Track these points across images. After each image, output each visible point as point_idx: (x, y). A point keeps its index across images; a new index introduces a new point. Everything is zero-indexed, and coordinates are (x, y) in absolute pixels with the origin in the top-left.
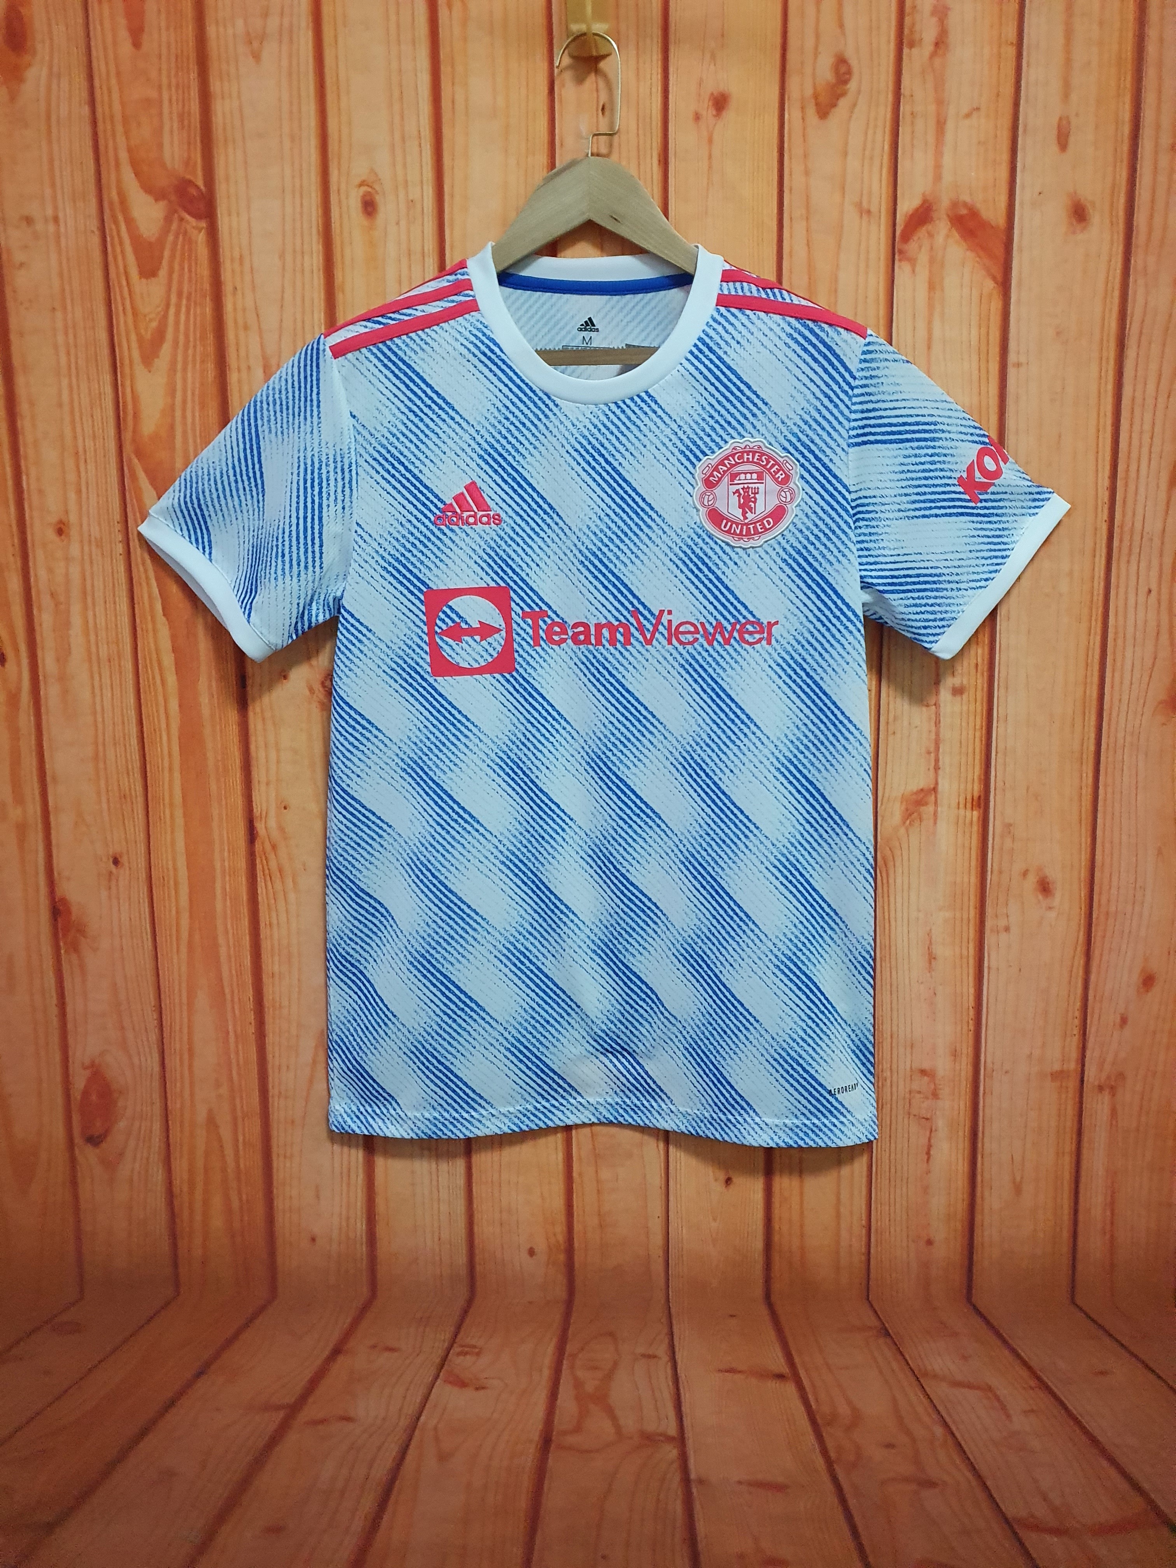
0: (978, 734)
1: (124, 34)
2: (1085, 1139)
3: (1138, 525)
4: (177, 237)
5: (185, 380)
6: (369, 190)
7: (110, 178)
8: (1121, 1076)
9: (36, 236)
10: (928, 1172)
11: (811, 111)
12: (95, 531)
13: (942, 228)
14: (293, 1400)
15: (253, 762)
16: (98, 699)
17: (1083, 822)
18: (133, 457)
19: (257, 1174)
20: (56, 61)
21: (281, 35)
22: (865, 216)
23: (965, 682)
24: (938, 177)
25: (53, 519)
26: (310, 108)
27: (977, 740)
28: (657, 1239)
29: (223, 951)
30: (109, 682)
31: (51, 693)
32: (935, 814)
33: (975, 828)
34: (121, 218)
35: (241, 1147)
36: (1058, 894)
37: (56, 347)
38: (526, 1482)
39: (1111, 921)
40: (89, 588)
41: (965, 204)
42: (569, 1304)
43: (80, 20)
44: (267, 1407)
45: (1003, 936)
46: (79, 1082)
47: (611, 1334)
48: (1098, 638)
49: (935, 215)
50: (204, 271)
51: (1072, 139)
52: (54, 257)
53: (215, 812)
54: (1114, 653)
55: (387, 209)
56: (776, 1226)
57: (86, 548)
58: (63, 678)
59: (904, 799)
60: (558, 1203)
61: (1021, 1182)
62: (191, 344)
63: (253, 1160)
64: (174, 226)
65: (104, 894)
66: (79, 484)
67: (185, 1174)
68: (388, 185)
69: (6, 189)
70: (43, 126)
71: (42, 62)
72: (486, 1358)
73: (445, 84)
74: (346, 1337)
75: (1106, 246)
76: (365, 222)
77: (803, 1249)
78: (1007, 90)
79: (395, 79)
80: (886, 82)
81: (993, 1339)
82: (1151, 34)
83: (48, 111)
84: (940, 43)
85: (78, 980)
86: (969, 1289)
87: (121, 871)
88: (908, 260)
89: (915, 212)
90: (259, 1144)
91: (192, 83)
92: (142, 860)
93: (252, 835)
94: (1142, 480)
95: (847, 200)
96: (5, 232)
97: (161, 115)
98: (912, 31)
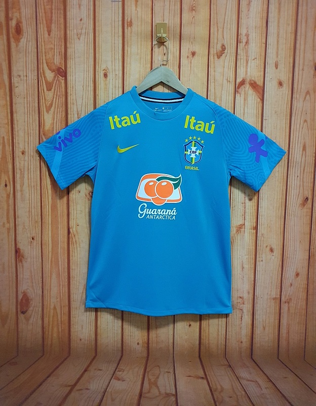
0: (255, 211)
1: (46, 32)
2: (281, 316)
3: (295, 160)
4: (57, 81)
5: (57, 116)
6: (106, 71)
7: (41, 66)
8: (291, 299)
9: (21, 80)
10: (241, 323)
11: (216, 57)
12: (32, 154)
13: (247, 86)
14: (73, 384)
15: (70, 214)
16: (30, 196)
17: (281, 234)
18: (43, 135)
19: (67, 321)
20: (28, 38)
21: (85, 34)
22: (229, 82)
23: (252, 198)
24: (246, 74)
25: (21, 150)
26: (92, 51)
28: (171, 341)
29: (60, 262)
30: (33, 192)
31: (18, 195)
32: (244, 231)
33: (254, 235)
34: (43, 76)
35: (62, 315)
36: (275, 252)
37: (24, 107)
39: (288, 259)
40: (30, 168)
41: (253, 81)
42: (148, 357)
43: (35, 28)
44: (66, 386)
45: (261, 262)
46: (20, 297)
47: (158, 366)
48: (285, 187)
49: (245, 83)
50: (63, 90)
51: (279, 66)
52: (25, 85)
53: (60, 227)
54: (289, 191)
55: (110, 76)
56: (202, 337)
57: (29, 158)
58: (21, 191)
59: (237, 227)
61: (265, 326)
62: (59, 107)
63: (66, 318)
64: (56, 78)
65: (29, 247)
66: (28, 142)
67: (47, 322)
68: (110, 70)
69: (14, 68)
70: (24, 54)
71: (25, 38)
72: (125, 373)
73: (126, 47)
74: (88, 366)
75: (287, 92)
76: (104, 79)
77: (209, 344)
78: (264, 54)
79: (113, 45)
80: (234, 51)
81: (258, 369)
82: (298, 42)
83: (26, 50)
84: (247, 43)
85: (21, 270)
86: (252, 355)
87: (34, 241)
88: (239, 93)
89: (241, 82)
90: (67, 314)
91: (62, 44)
92: (40, 238)
93: (69, 232)
94: (296, 149)
95: (224, 78)
96: (13, 78)
97: (54, 52)
98: (240, 39)
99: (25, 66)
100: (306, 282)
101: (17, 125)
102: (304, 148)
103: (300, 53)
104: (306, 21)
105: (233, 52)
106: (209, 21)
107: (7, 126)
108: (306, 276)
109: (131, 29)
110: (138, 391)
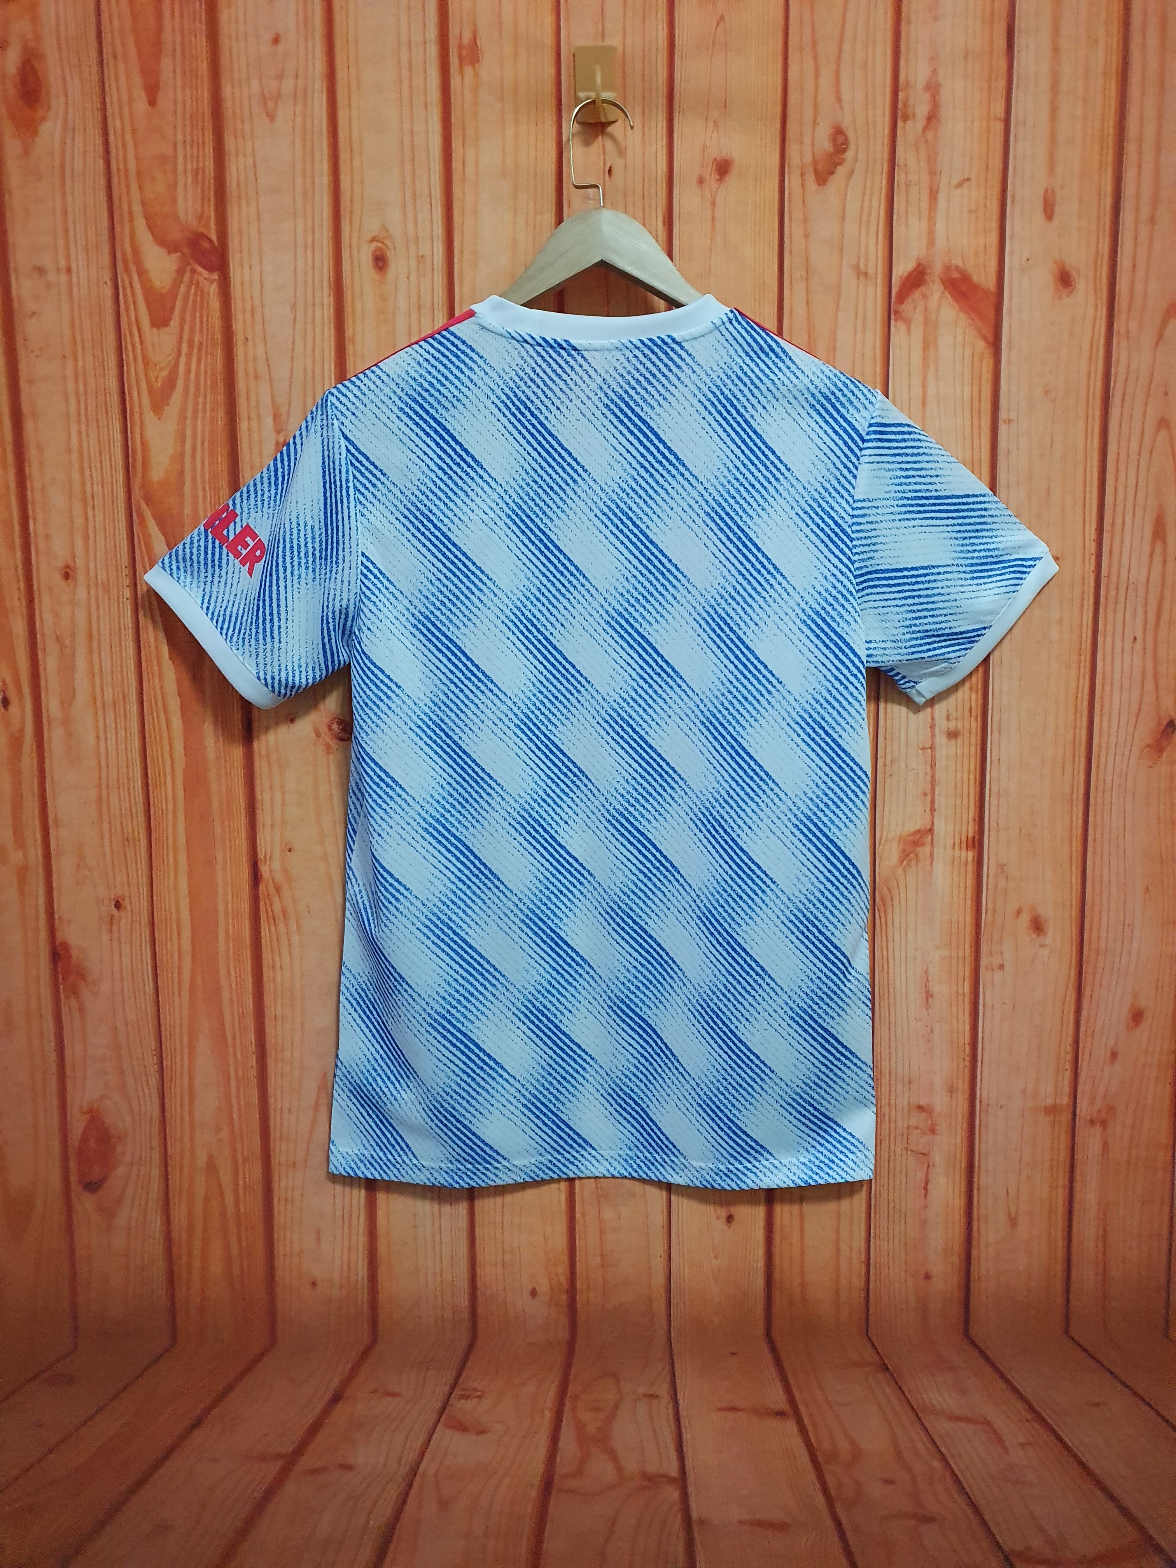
0: (972, 777)
1: (139, 92)
2: (1078, 1172)
3: (1124, 576)
4: (189, 288)
5: (195, 428)
6: (380, 245)
7: (123, 231)
8: (1111, 1109)
9: (48, 286)
10: (926, 1207)
11: (810, 178)
12: (102, 576)
13: (935, 291)
14: (291, 1449)
15: (258, 805)
16: (102, 744)
17: (1074, 862)
18: (142, 502)
19: (260, 1219)
20: (70, 115)
21: (295, 97)
22: (862, 278)
23: (960, 726)
24: (931, 242)
25: (60, 564)
26: (323, 166)
27: (972, 782)
28: (659, 1279)
29: (225, 995)
30: (113, 725)
31: (55, 737)
32: (932, 856)
33: (970, 868)
34: (133, 268)
35: (241, 1191)
36: (1050, 933)
37: (66, 396)
38: (527, 1526)
39: (1101, 958)
40: (95, 632)
41: (957, 268)
42: (572, 1343)
43: (95, 77)
44: (265, 1457)
45: (998, 974)
46: (78, 1126)
47: (613, 1375)
48: (1087, 683)
49: (928, 278)
50: (216, 321)
51: (1057, 209)
52: (65, 306)
53: (219, 855)
54: (1102, 698)
55: (398, 265)
56: (777, 1262)
57: (93, 592)
58: (66, 721)
59: (901, 840)
60: (560, 1242)
61: (1016, 1215)
62: (202, 392)
63: (253, 1204)
64: (187, 277)
65: (105, 937)
66: (86, 529)
67: (184, 1219)
68: (399, 241)
69: (19, 240)
70: (57, 179)
71: (56, 117)
72: (487, 1402)
73: (456, 144)
74: (347, 1381)
75: (1090, 311)
76: (375, 276)
77: (803, 1285)
78: (996, 162)
79: (407, 141)
80: (881, 152)
81: (990, 1373)
82: (1133, 111)
83: (63, 167)
84: (932, 118)
85: (77, 1024)
86: (967, 1321)
87: (123, 914)
88: (904, 320)
89: (910, 275)
90: (259, 1188)
91: (207, 140)
92: (145, 903)
93: (256, 877)
94: (1128, 531)
95: (844, 263)
96: (17, 279)
97: (175, 171)
98: (905, 105)
99: (60, 233)
100: (1168, 1044)
101: (41, 464)
102: (1159, 531)
103: (1140, 153)
105: (878, 155)
106: (780, 35)
108: (1169, 1023)
109: (476, 74)
110: (537, 1467)
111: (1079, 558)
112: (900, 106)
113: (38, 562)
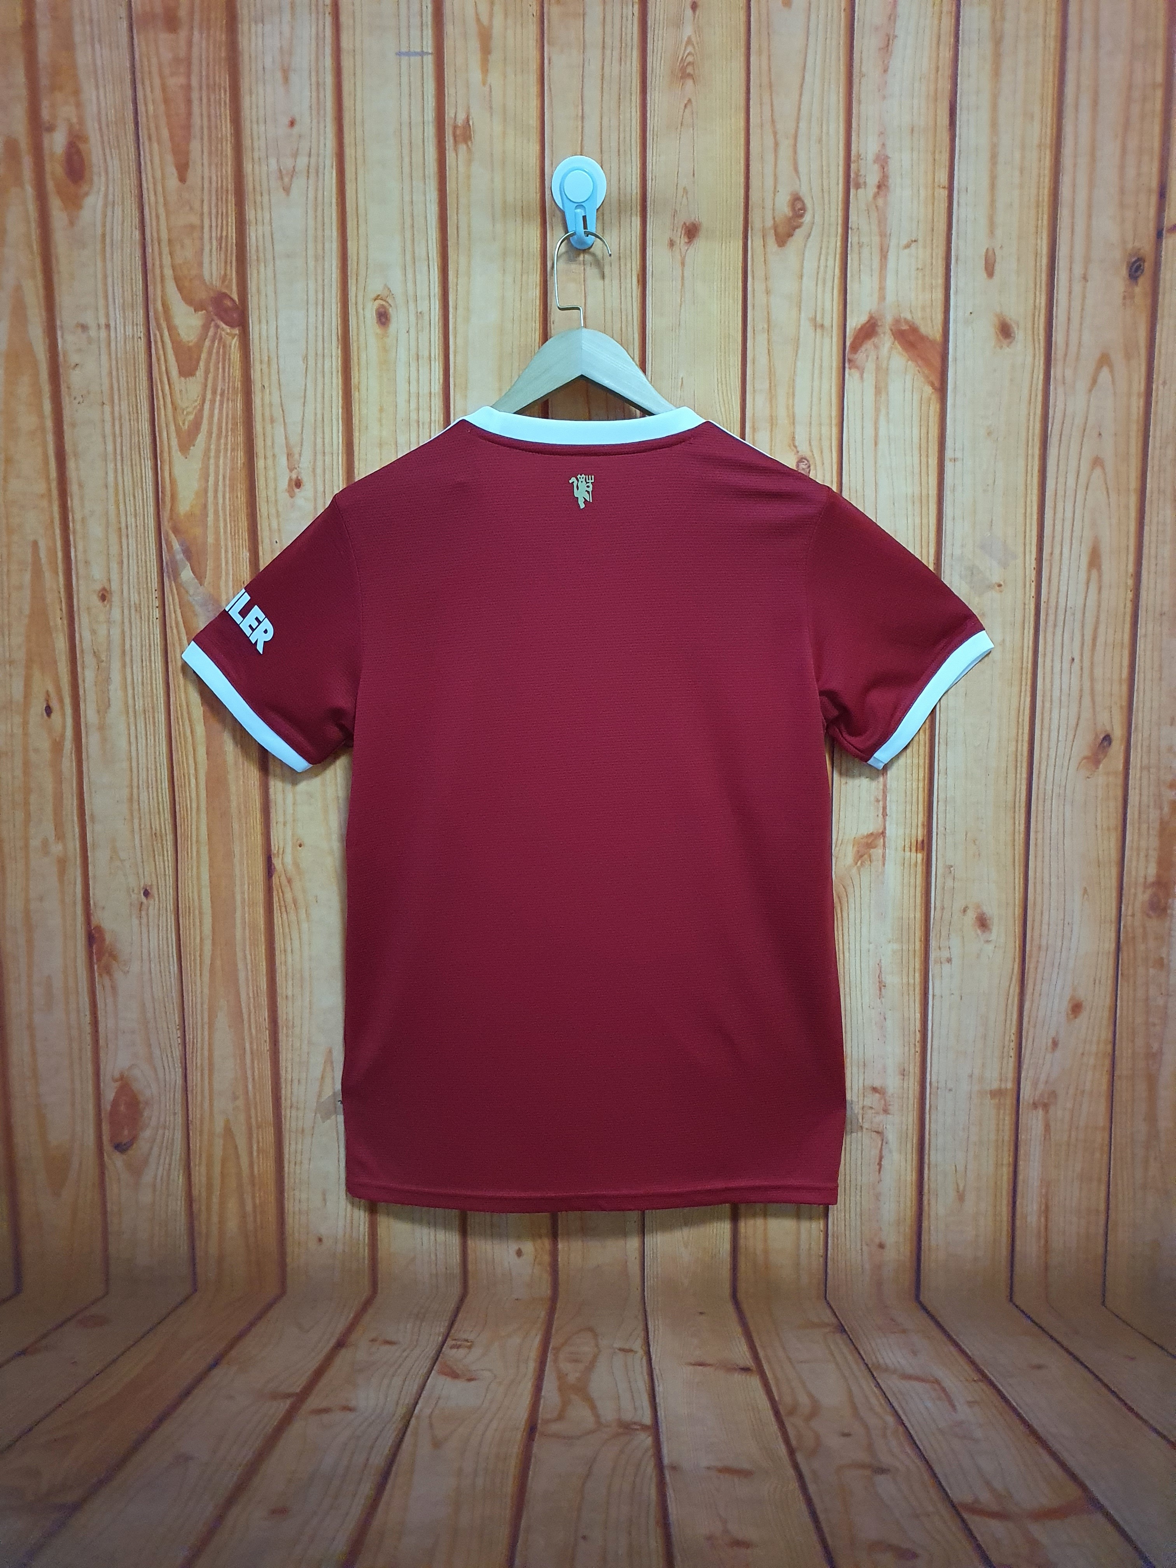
0: (921, 785)
1: (172, 171)
2: (1022, 1151)
3: (1061, 601)
4: (213, 342)
5: (217, 466)
6: (384, 303)
7: (156, 292)
8: (1053, 1094)
9: (90, 341)
10: (880, 1181)
11: (771, 241)
12: (135, 598)
13: (886, 342)
14: (299, 1389)
15: (272, 805)
16: (134, 747)
17: (1016, 864)
18: (170, 532)
19: (270, 1179)
20: (110, 190)
21: (308, 173)
22: (818, 330)
24: (882, 298)
25: (98, 587)
26: (333, 233)
27: (921, 790)
28: (634, 1241)
29: (242, 976)
30: (144, 732)
31: (92, 741)
32: (884, 856)
33: (920, 869)
34: (164, 325)
35: (255, 1154)
36: (994, 930)
37: (104, 437)
38: (513, 1466)
39: (1043, 954)
40: (127, 647)
41: (906, 321)
42: (553, 1301)
43: (132, 156)
44: (275, 1396)
45: (946, 967)
46: (109, 1094)
47: (591, 1329)
48: (1028, 699)
49: (880, 330)
50: (237, 372)
51: (997, 268)
52: (104, 358)
53: (237, 850)
54: (1042, 713)
55: (399, 319)
56: (742, 1230)
57: (126, 612)
58: (102, 728)
59: (856, 842)
61: (964, 1190)
62: (224, 433)
63: (267, 1166)
64: (211, 333)
65: (135, 922)
66: (121, 556)
67: (204, 1180)
68: (400, 299)
69: (65, 300)
70: (99, 247)
71: (98, 192)
72: (477, 1352)
73: (451, 213)
74: (350, 1330)
75: (1029, 359)
76: (378, 330)
77: (766, 1252)
78: (942, 226)
79: (407, 209)
80: (836, 216)
81: (940, 1336)
82: (1066, 178)
83: (104, 235)
84: (882, 186)
85: (110, 1000)
86: (918, 1287)
87: (151, 902)
88: (857, 367)
89: (862, 328)
90: (272, 1152)
91: (230, 212)
92: (171, 892)
93: (270, 870)
94: (1065, 562)
95: (803, 315)
96: (62, 337)
97: (202, 238)
98: (857, 175)
99: (100, 294)
100: (1106, 1034)
101: (82, 499)
102: (1095, 560)
103: (1073, 217)
104: (1095, 103)
105: (833, 219)
107: (45, 503)
108: (1106, 1014)
109: (469, 150)
110: (522, 1413)
111: (1020, 584)
112: (852, 175)
113: (78, 586)
